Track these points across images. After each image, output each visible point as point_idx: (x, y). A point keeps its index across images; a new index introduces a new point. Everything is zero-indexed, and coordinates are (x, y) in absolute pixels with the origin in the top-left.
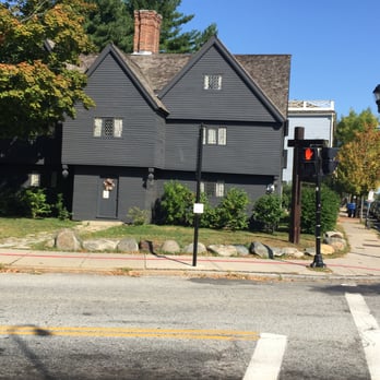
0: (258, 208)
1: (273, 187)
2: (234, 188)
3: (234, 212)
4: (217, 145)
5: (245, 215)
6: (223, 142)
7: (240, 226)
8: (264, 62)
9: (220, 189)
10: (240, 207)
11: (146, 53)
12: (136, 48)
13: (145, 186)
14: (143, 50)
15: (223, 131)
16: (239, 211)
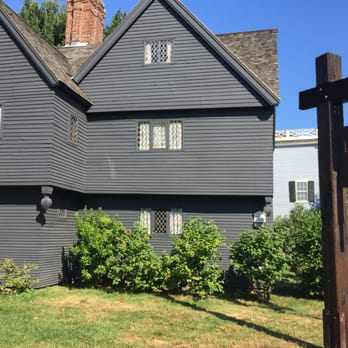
0: (239, 254)
1: (263, 216)
2: (195, 218)
3: (194, 263)
4: (167, 149)
5: (216, 267)
6: (176, 144)
7: (206, 288)
8: (238, 40)
9: (176, 222)
10: (206, 253)
11: (79, 44)
12: (67, 40)
13: (41, 220)
14: (77, 41)
15: (176, 128)
16: (204, 260)
